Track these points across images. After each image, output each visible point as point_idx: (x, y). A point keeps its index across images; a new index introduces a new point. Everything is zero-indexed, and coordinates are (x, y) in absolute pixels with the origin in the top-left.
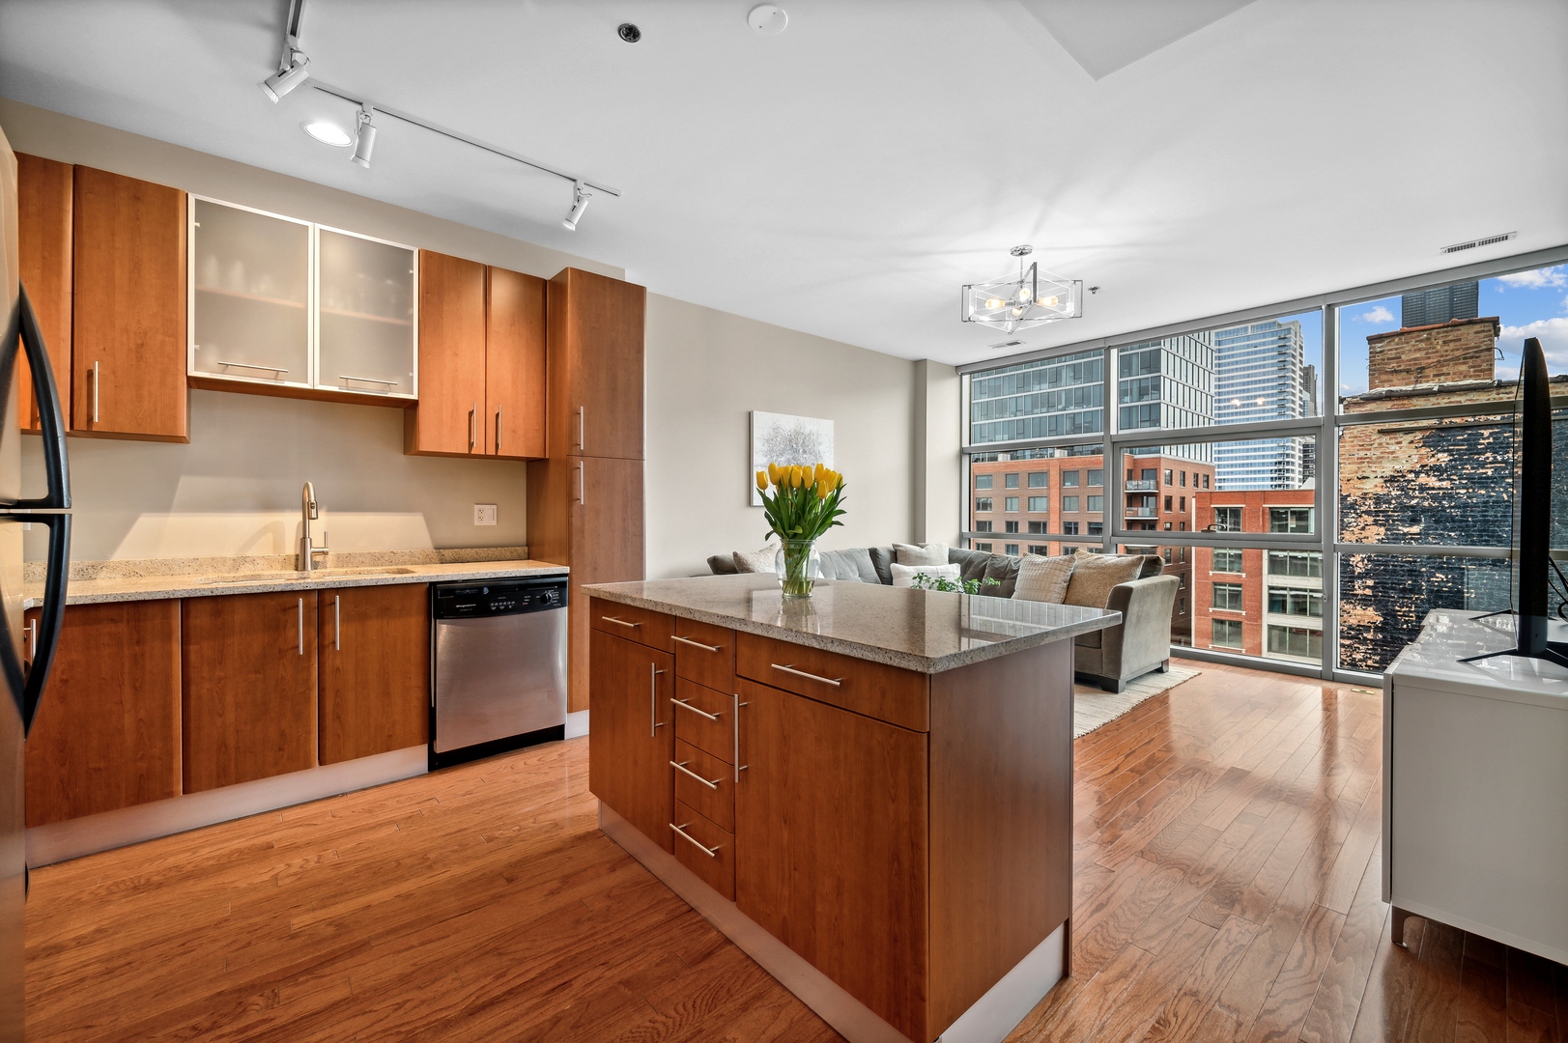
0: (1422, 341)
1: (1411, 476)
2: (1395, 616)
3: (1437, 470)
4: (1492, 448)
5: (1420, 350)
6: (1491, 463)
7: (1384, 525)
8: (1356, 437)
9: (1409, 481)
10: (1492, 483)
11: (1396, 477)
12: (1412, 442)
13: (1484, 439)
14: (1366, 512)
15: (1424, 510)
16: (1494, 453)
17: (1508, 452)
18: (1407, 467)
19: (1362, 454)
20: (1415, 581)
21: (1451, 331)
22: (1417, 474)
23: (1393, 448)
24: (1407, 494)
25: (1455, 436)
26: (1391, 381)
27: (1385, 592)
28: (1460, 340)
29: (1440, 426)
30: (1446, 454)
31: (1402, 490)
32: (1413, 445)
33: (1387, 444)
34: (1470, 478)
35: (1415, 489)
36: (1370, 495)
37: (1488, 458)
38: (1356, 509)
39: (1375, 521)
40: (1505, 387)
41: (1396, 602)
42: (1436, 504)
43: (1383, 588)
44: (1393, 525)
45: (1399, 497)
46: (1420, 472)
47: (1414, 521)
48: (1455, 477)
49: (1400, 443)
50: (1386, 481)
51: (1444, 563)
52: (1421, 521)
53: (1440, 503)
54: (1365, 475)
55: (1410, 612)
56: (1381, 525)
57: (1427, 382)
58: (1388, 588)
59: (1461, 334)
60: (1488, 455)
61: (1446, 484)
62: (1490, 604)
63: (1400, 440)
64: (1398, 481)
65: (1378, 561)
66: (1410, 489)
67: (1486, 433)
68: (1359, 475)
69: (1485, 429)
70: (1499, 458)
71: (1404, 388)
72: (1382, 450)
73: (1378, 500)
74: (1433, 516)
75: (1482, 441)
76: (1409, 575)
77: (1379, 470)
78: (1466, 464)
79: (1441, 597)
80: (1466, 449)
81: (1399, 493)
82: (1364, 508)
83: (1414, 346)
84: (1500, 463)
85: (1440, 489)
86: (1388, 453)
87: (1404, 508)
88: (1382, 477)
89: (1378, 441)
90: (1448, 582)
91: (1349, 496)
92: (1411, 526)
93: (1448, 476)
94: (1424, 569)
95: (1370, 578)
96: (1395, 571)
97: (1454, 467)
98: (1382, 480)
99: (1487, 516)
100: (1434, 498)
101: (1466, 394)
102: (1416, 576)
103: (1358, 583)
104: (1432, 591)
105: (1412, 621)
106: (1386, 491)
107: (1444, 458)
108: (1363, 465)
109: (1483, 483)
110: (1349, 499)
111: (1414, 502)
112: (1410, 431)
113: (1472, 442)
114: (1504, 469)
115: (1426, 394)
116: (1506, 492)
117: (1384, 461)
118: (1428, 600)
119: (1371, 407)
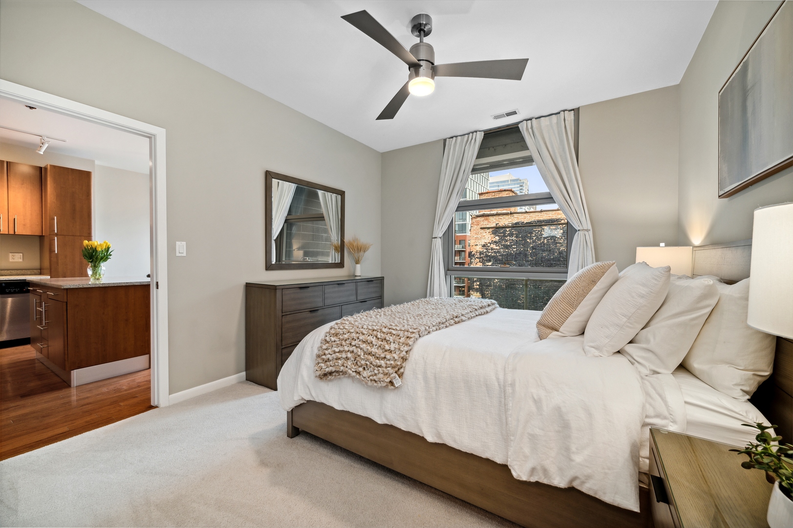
1: (489, 245)
3: (496, 243)
6: (509, 240)
8: (474, 230)
9: (488, 246)
10: (509, 247)
11: (485, 245)
12: (489, 232)
14: (477, 258)
15: (493, 257)
17: (513, 237)
18: (487, 241)
19: (476, 236)
20: (490, 282)
22: (491, 243)
25: (500, 230)
27: (482, 287)
29: (496, 227)
31: (487, 249)
33: (483, 233)
34: (504, 245)
36: (478, 251)
38: (474, 257)
39: (479, 261)
44: (484, 262)
45: (486, 252)
47: (490, 261)
48: (500, 245)
54: (477, 244)
56: (481, 262)
59: (503, 195)
60: (508, 237)
61: (498, 248)
63: (486, 231)
66: (489, 249)
67: (508, 230)
68: (475, 244)
70: (511, 239)
71: (487, 213)
72: (481, 235)
73: (481, 253)
74: (495, 259)
77: (480, 242)
78: (503, 240)
79: (496, 288)
80: (503, 235)
82: (477, 256)
86: (483, 236)
87: (487, 256)
89: (480, 232)
93: (498, 245)
95: (478, 282)
97: (500, 242)
98: (481, 246)
100: (495, 252)
103: (475, 284)
106: (482, 250)
107: (497, 238)
108: (476, 240)
111: (490, 254)
112: (488, 228)
113: (504, 232)
114: (512, 242)
115: (493, 215)
116: (513, 250)
117: (482, 239)
118: (493, 289)
119: (479, 219)
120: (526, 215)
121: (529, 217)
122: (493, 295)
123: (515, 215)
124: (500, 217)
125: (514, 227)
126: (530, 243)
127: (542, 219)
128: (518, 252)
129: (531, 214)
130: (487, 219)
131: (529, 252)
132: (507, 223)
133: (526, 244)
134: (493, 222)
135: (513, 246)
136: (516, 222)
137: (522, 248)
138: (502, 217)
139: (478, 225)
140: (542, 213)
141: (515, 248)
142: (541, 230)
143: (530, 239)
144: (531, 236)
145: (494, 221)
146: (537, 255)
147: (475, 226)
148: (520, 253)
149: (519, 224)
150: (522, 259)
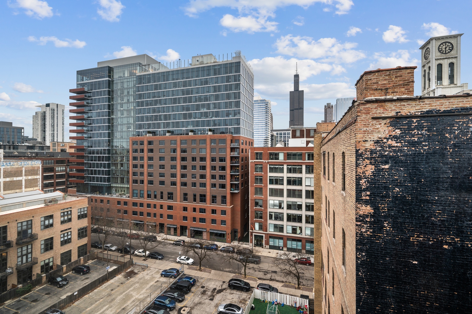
0: (387, 75)
1: (385, 140)
2: (379, 209)
3: (395, 138)
4: (417, 128)
5: (386, 80)
6: (416, 135)
7: (374, 165)
8: (362, 120)
9: (384, 143)
10: (417, 144)
11: (379, 141)
12: (385, 124)
13: (414, 123)
14: (367, 158)
15: (391, 157)
16: (418, 130)
17: (423, 130)
18: (383, 136)
19: (365, 129)
20: (387, 192)
21: (399, 72)
22: (388, 139)
23: (378, 126)
24: (383, 149)
25: (403, 121)
26: (374, 94)
27: (375, 198)
28: (401, 76)
29: (397, 116)
30: (399, 130)
31: (382, 147)
32: (386, 125)
33: (376, 124)
34: (408, 142)
35: (387, 147)
36: (368, 150)
37: (415, 132)
38: (362, 157)
39: (370, 162)
40: (422, 99)
41: (379, 202)
42: (395, 154)
43: (374, 195)
44: (378, 164)
45: (380, 151)
46: (389, 138)
47: (386, 163)
48: (402, 141)
49: (380, 124)
50: (375, 143)
51: (399, 183)
52: (389, 162)
53: (397, 154)
54: (366, 139)
55: (385, 207)
56: (373, 165)
57: (389, 95)
58: (376, 196)
59: (402, 73)
60: (416, 131)
61: (399, 145)
62: (417, 202)
63: (381, 122)
64: (380, 143)
65: (372, 182)
66: (385, 147)
67: (415, 120)
68: (364, 139)
69: (414, 119)
70: (420, 133)
71: (380, 98)
72: (373, 127)
73: (372, 152)
74: (394, 160)
75: (413, 124)
76: (384, 189)
77: (372, 137)
78: (407, 135)
79: (397, 200)
80: (407, 128)
81: (380, 149)
82: (366, 156)
83: (384, 77)
84: (420, 135)
85: (397, 147)
86: (376, 129)
87: (382, 156)
88: (373, 141)
89: (371, 123)
90: (400, 192)
91: (359, 150)
92: (385, 165)
93: (400, 141)
94: (390, 186)
95: (369, 191)
96: (379, 187)
97: (402, 137)
98: (373, 142)
99: (415, 160)
100: (395, 151)
101: (407, 102)
102: (387, 189)
103: (363, 194)
104: (393, 197)
105: (386, 212)
106: (375, 148)
107: (398, 132)
108: (365, 134)
109: (413, 144)
110: (359, 151)
111: (386, 153)
112: (384, 118)
113: (409, 124)
114: (421, 138)
115: (391, 101)
116: (422, 149)
117: (374, 133)
118: (392, 201)
119: (368, 106)
120: (443, 101)
121: (448, 103)
122: (392, 210)
123: (426, 100)
124: (403, 103)
125: (424, 117)
126: (451, 139)
127: (468, 106)
128: (431, 151)
129: (452, 100)
130: (382, 106)
131: (449, 151)
132: (413, 111)
133: (443, 141)
134: (391, 110)
135: (424, 143)
136: (428, 110)
137: (437, 145)
138: (405, 104)
139: (369, 113)
140: (469, 98)
141: (426, 146)
142: (468, 122)
143: (450, 133)
144: (451, 129)
145: (393, 108)
146: (461, 156)
147: (364, 116)
148: (435, 153)
149: (432, 113)
150: (438, 161)
